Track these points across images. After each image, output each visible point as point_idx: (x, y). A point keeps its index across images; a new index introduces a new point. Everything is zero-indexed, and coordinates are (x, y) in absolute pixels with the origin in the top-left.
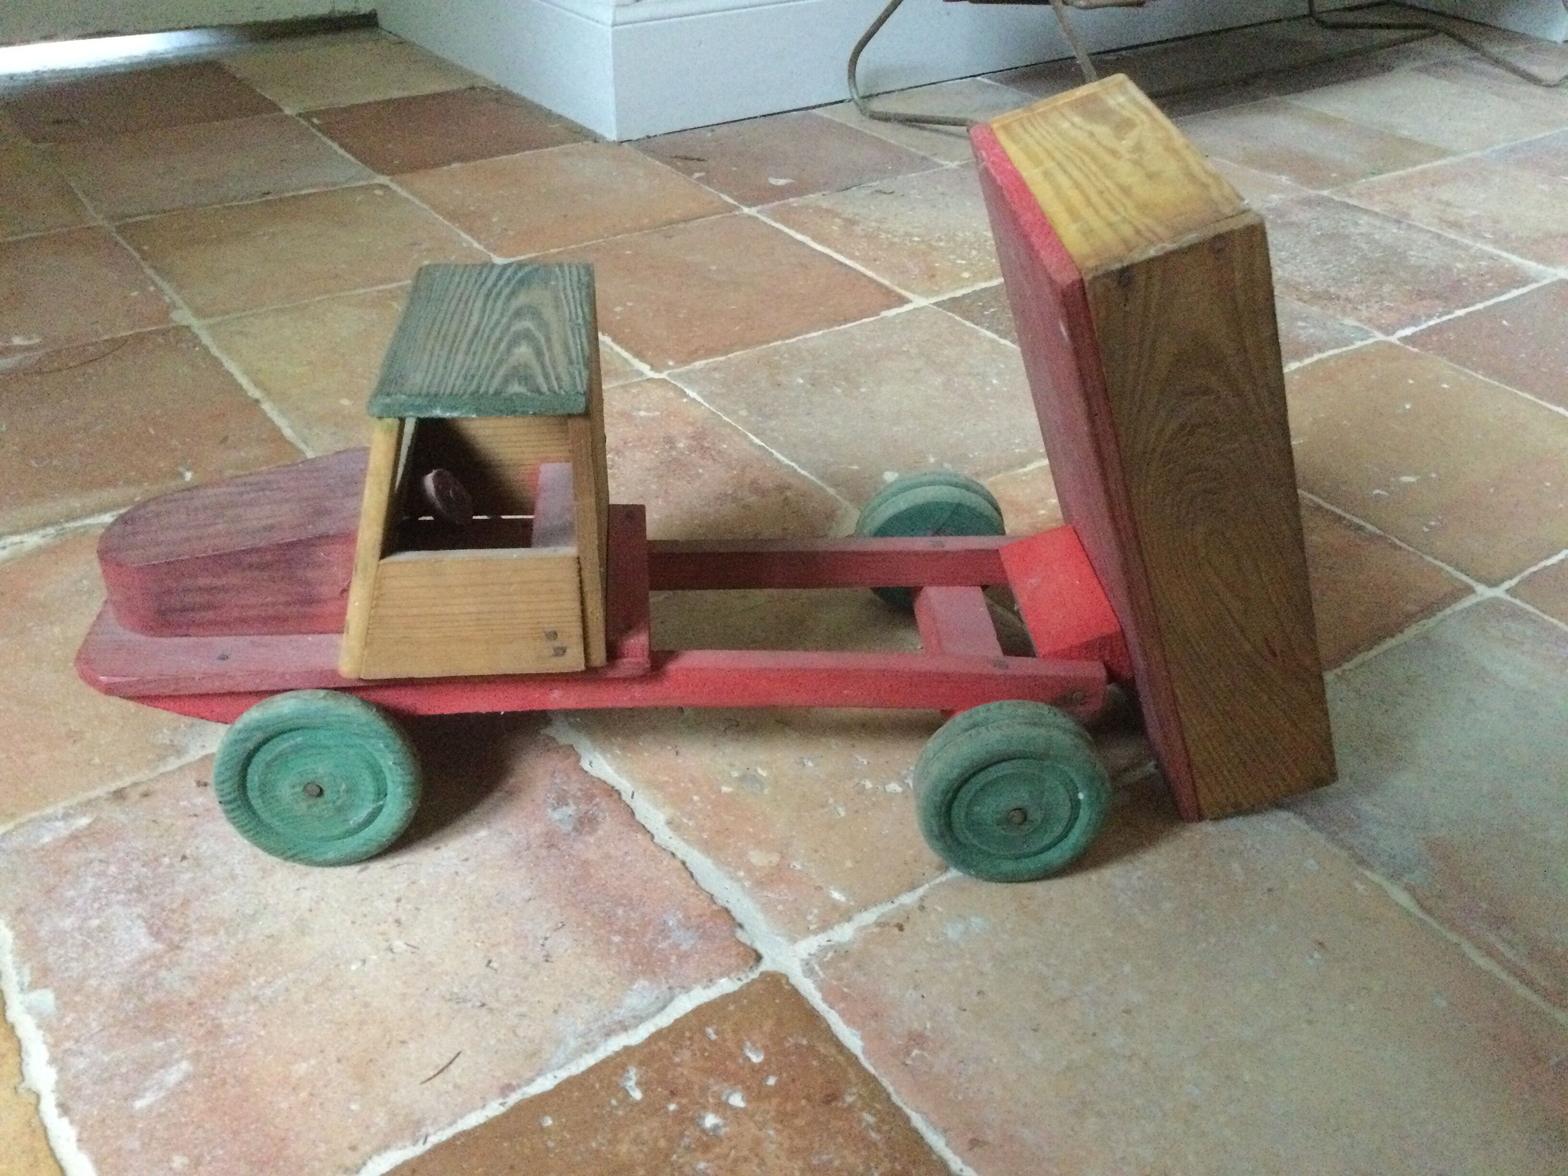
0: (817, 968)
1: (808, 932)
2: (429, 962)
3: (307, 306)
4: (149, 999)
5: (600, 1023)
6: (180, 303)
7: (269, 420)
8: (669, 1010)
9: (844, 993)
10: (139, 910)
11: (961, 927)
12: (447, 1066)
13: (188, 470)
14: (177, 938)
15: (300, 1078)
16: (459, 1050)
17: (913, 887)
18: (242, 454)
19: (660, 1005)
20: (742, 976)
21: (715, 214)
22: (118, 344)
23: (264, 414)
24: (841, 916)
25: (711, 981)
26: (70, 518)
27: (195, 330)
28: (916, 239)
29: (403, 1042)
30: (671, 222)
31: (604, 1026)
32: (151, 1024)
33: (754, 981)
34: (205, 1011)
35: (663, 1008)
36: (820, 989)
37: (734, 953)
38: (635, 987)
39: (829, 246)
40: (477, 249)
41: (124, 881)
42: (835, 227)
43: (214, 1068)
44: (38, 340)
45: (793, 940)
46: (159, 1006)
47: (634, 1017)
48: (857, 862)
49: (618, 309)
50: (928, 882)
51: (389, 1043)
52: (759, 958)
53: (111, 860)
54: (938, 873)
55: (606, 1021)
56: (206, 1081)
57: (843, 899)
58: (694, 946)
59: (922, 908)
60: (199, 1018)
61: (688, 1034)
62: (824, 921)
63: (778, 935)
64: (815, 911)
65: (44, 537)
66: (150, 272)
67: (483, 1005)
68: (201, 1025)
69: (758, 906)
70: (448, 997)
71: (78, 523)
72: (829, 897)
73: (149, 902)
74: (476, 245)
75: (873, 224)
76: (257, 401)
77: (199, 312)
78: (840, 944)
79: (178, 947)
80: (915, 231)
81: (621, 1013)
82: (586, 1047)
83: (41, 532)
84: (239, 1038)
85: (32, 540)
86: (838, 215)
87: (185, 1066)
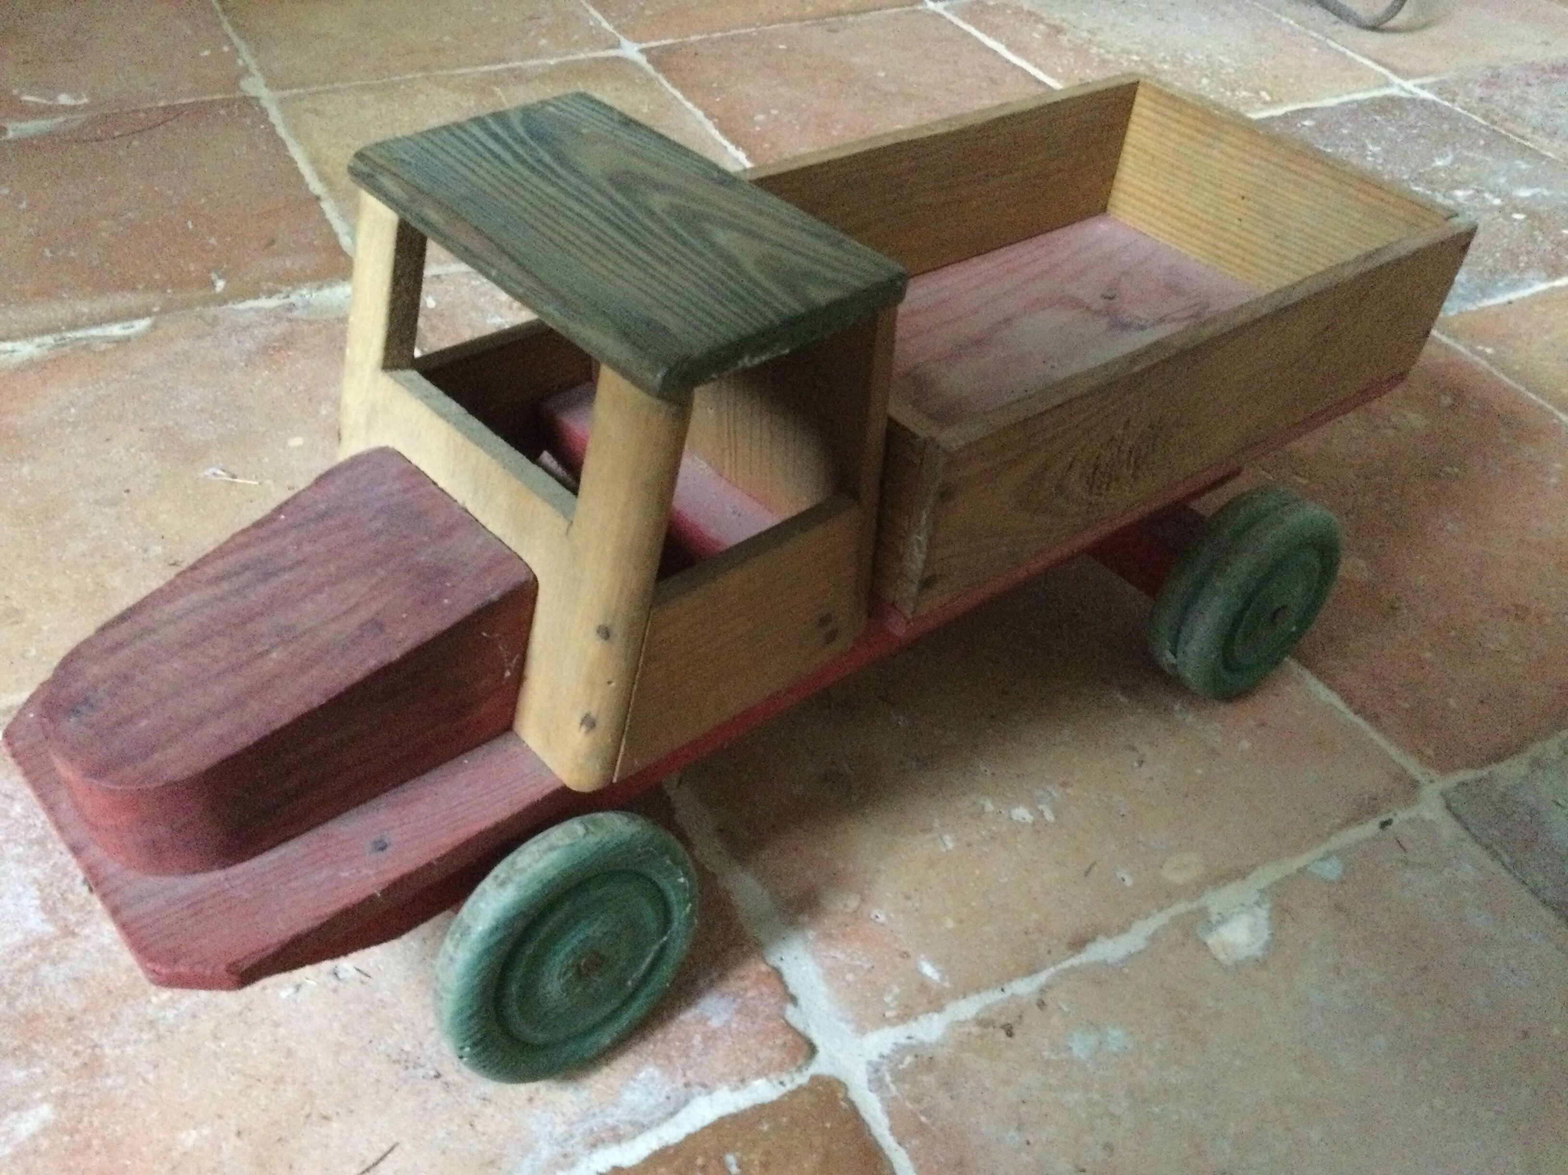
0: (888, 1079)
1: (884, 1021)
2: (381, 1000)
3: (399, 83)
4: (20, 1006)
5: (586, 1126)
6: (253, 67)
7: (326, 222)
8: (681, 1116)
9: (921, 1124)
10: (36, 872)
11: (1092, 1040)
12: (376, 1164)
13: (220, 278)
14: (73, 918)
15: (185, 1154)
16: (395, 1140)
17: (1031, 970)
18: (288, 264)
19: (671, 1109)
20: (786, 1078)
21: (893, 7)
22: (174, 112)
23: (322, 213)
24: (930, 1002)
25: (742, 1081)
26: (74, 326)
27: (265, 103)
28: (1135, 58)
29: (326, 1118)
30: (839, 13)
31: (591, 1131)
32: (16, 1043)
33: (801, 1089)
34: (85, 1032)
35: (672, 1114)
36: (890, 1114)
37: (779, 1042)
38: (642, 1075)
39: (1028, 60)
40: (606, 31)
41: (29, 827)
42: (1037, 34)
43: (80, 1122)
44: (86, 100)
45: (861, 1030)
46: (31, 1018)
47: (632, 1123)
48: (961, 922)
49: (760, 117)
50: (1054, 964)
51: (308, 1116)
52: (812, 1050)
53: (19, 796)
54: (1069, 953)
55: (594, 1123)
56: (66, 1138)
57: (936, 977)
58: (727, 1024)
59: (1041, 1004)
60: (77, 1042)
61: (700, 1161)
62: (907, 1006)
63: (841, 1019)
64: (896, 990)
65: (39, 346)
66: (228, 28)
67: (438, 1076)
68: (76, 1053)
69: (820, 971)
70: (395, 1057)
71: (80, 334)
72: (918, 971)
73: (51, 862)
74: (605, 24)
75: (1085, 34)
76: (318, 198)
77: (273, 82)
78: (922, 1044)
79: (74, 934)
80: (1135, 48)
81: (618, 1115)
82: (561, 1160)
83: (38, 340)
84: (121, 1080)
85: (26, 349)
86: (1040, 19)
87: (45, 1111)
